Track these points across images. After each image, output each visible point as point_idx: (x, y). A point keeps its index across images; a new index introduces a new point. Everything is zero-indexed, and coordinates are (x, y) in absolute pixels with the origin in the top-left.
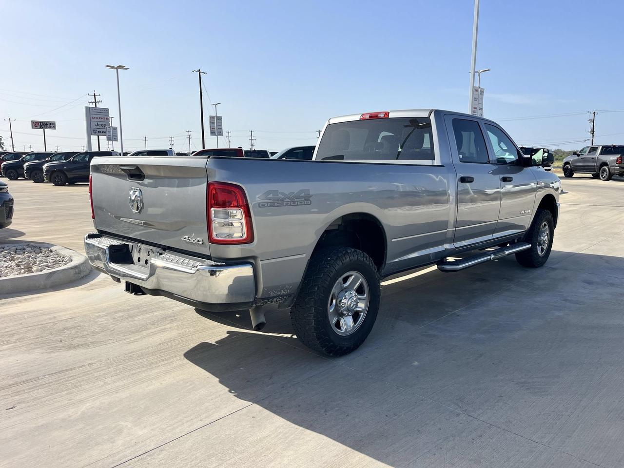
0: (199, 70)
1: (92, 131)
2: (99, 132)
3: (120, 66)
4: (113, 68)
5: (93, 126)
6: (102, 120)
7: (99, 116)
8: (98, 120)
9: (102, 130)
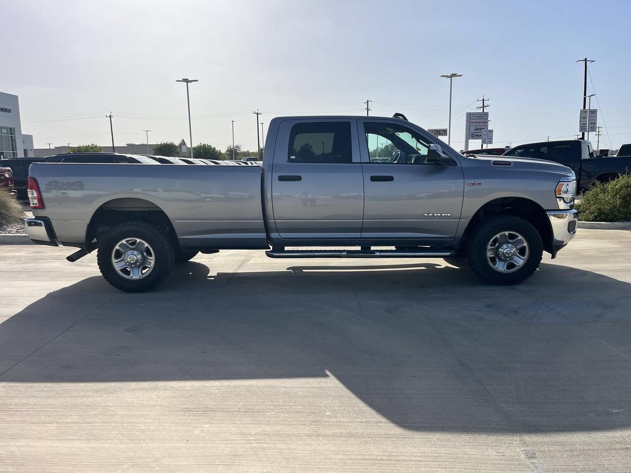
0: (586, 59)
1: (470, 135)
2: (476, 136)
3: (453, 74)
4: (448, 77)
5: (472, 130)
6: (481, 124)
7: (477, 121)
8: (477, 124)
9: (479, 134)
